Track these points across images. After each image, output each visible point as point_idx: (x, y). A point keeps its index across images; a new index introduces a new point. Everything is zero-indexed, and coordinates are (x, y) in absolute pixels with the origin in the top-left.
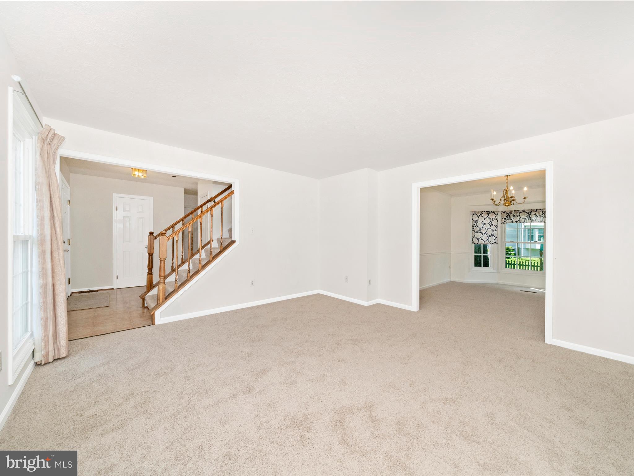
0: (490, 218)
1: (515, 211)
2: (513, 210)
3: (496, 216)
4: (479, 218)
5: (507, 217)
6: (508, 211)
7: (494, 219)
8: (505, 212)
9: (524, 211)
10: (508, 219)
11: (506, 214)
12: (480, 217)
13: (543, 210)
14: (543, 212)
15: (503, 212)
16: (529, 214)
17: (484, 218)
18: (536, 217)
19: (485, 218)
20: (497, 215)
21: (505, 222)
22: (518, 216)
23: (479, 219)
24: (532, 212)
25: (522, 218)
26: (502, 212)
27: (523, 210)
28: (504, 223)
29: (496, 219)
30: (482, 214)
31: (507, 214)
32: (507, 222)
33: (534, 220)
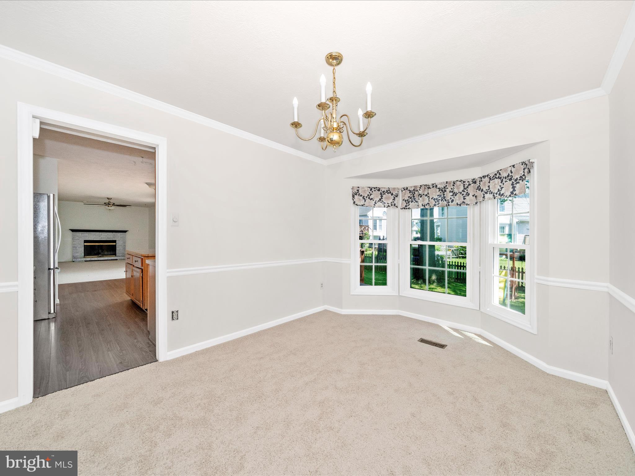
0: (384, 203)
1: (421, 186)
2: (419, 184)
3: (394, 199)
4: (365, 200)
5: (411, 198)
6: (411, 187)
7: (390, 205)
8: (407, 188)
9: (435, 186)
10: (412, 202)
11: (408, 192)
12: (368, 200)
13: (464, 182)
14: (464, 186)
15: (405, 190)
16: (442, 190)
17: (374, 201)
18: (453, 195)
19: (375, 203)
20: (396, 198)
21: (408, 207)
22: (426, 195)
23: (365, 203)
24: (447, 187)
25: (432, 199)
26: (403, 190)
27: (433, 184)
28: (405, 208)
29: (393, 204)
30: (371, 194)
31: (410, 193)
32: (410, 206)
33: (450, 201)
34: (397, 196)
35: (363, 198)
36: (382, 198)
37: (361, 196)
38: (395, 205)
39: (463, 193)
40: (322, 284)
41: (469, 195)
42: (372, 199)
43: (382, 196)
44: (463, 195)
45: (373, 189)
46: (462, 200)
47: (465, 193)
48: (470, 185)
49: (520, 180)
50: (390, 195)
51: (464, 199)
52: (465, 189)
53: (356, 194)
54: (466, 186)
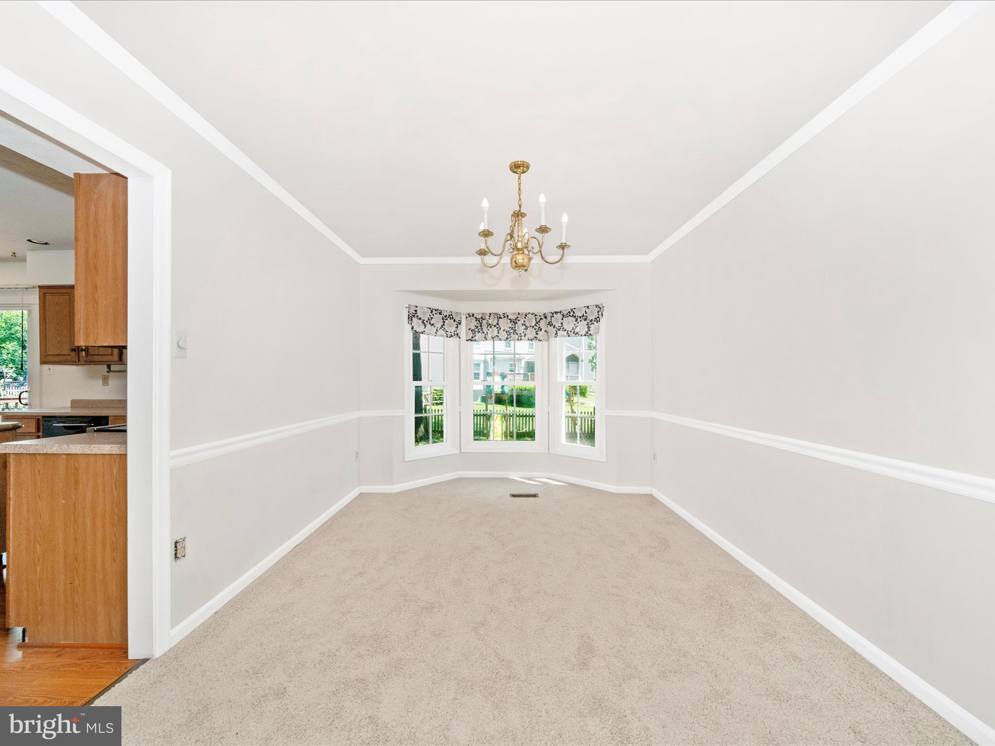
0: (447, 331)
1: (490, 314)
2: (488, 312)
3: (457, 327)
4: (425, 326)
5: (477, 327)
6: (479, 314)
7: (453, 335)
8: (473, 315)
9: (506, 316)
10: (479, 332)
11: (475, 319)
12: (428, 326)
13: (536, 315)
14: (536, 320)
15: (470, 316)
16: (514, 322)
17: (436, 328)
18: (525, 329)
19: (437, 330)
20: (459, 326)
21: (474, 339)
22: (495, 326)
23: (425, 329)
24: (519, 319)
25: (504, 331)
26: (468, 316)
27: (504, 314)
28: (471, 340)
29: (456, 333)
30: (432, 318)
31: (476, 321)
32: (476, 338)
33: (523, 335)
34: (460, 323)
35: (423, 322)
36: (444, 325)
37: (420, 319)
38: (457, 334)
39: (535, 327)
40: (357, 453)
41: (541, 330)
42: (433, 325)
43: (444, 322)
44: (535, 329)
45: (434, 311)
46: (534, 335)
47: (537, 328)
48: (541, 319)
49: (595, 321)
50: (452, 320)
51: (537, 334)
52: (537, 323)
53: (414, 316)
54: (538, 320)
